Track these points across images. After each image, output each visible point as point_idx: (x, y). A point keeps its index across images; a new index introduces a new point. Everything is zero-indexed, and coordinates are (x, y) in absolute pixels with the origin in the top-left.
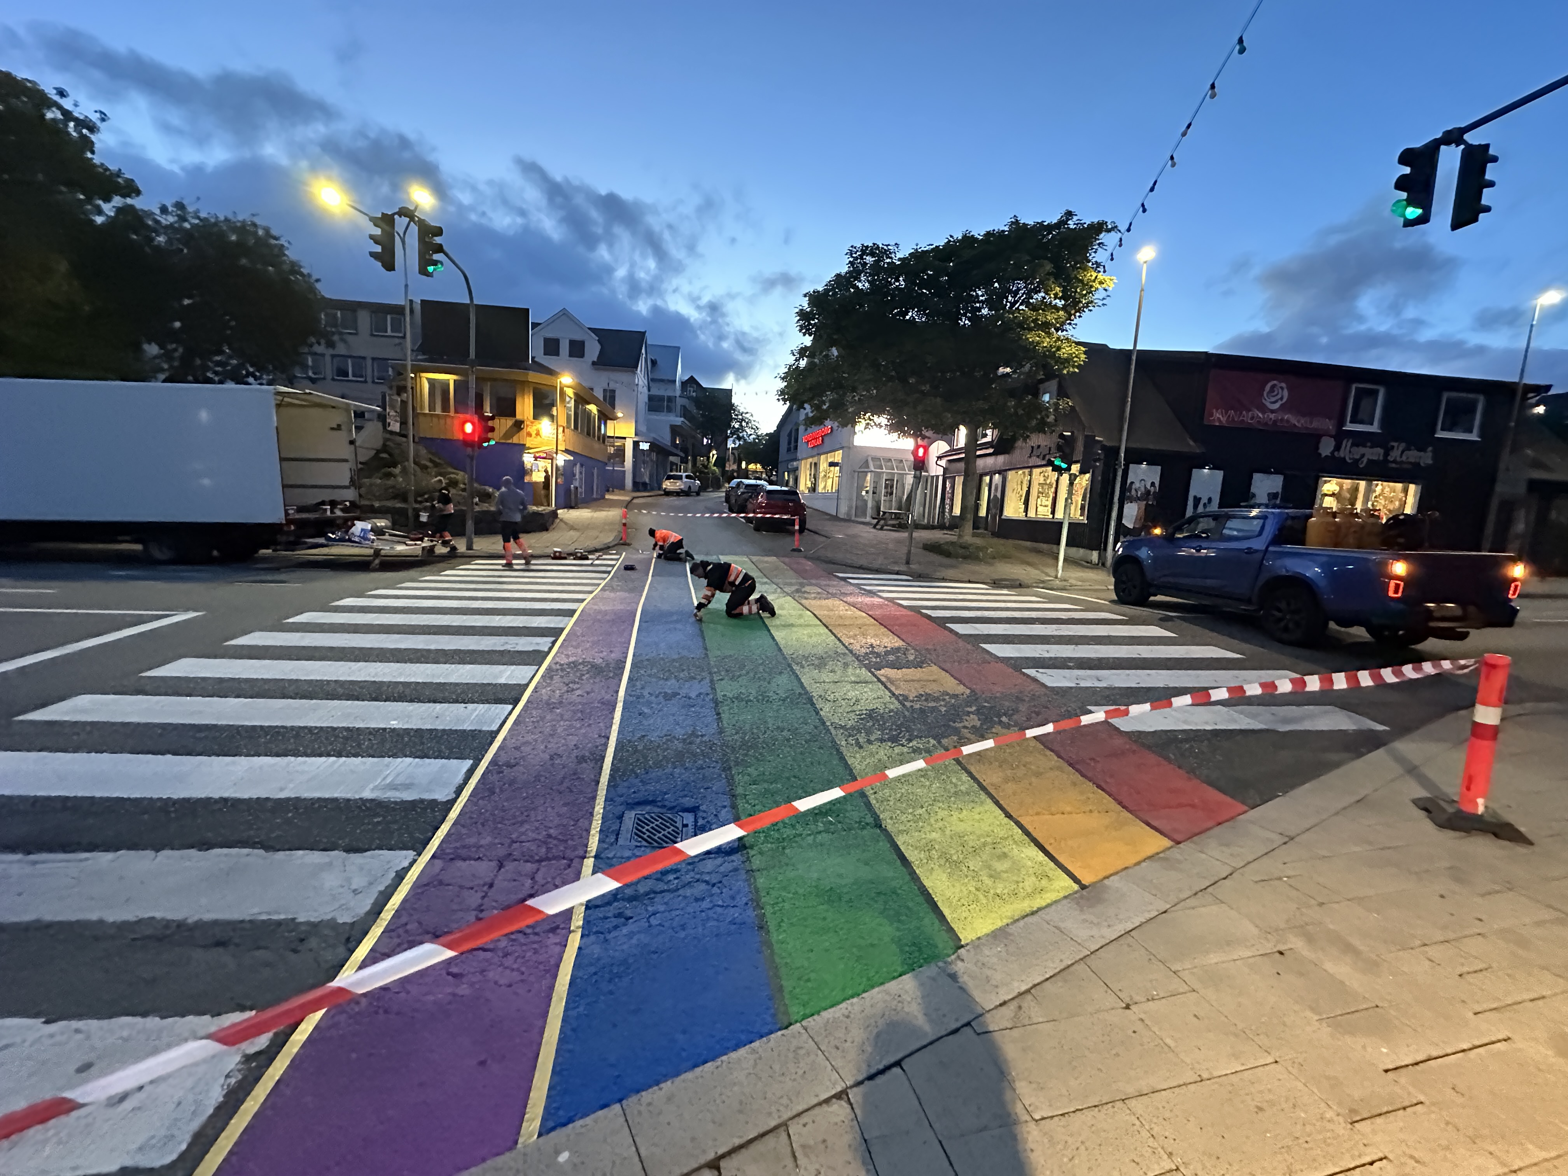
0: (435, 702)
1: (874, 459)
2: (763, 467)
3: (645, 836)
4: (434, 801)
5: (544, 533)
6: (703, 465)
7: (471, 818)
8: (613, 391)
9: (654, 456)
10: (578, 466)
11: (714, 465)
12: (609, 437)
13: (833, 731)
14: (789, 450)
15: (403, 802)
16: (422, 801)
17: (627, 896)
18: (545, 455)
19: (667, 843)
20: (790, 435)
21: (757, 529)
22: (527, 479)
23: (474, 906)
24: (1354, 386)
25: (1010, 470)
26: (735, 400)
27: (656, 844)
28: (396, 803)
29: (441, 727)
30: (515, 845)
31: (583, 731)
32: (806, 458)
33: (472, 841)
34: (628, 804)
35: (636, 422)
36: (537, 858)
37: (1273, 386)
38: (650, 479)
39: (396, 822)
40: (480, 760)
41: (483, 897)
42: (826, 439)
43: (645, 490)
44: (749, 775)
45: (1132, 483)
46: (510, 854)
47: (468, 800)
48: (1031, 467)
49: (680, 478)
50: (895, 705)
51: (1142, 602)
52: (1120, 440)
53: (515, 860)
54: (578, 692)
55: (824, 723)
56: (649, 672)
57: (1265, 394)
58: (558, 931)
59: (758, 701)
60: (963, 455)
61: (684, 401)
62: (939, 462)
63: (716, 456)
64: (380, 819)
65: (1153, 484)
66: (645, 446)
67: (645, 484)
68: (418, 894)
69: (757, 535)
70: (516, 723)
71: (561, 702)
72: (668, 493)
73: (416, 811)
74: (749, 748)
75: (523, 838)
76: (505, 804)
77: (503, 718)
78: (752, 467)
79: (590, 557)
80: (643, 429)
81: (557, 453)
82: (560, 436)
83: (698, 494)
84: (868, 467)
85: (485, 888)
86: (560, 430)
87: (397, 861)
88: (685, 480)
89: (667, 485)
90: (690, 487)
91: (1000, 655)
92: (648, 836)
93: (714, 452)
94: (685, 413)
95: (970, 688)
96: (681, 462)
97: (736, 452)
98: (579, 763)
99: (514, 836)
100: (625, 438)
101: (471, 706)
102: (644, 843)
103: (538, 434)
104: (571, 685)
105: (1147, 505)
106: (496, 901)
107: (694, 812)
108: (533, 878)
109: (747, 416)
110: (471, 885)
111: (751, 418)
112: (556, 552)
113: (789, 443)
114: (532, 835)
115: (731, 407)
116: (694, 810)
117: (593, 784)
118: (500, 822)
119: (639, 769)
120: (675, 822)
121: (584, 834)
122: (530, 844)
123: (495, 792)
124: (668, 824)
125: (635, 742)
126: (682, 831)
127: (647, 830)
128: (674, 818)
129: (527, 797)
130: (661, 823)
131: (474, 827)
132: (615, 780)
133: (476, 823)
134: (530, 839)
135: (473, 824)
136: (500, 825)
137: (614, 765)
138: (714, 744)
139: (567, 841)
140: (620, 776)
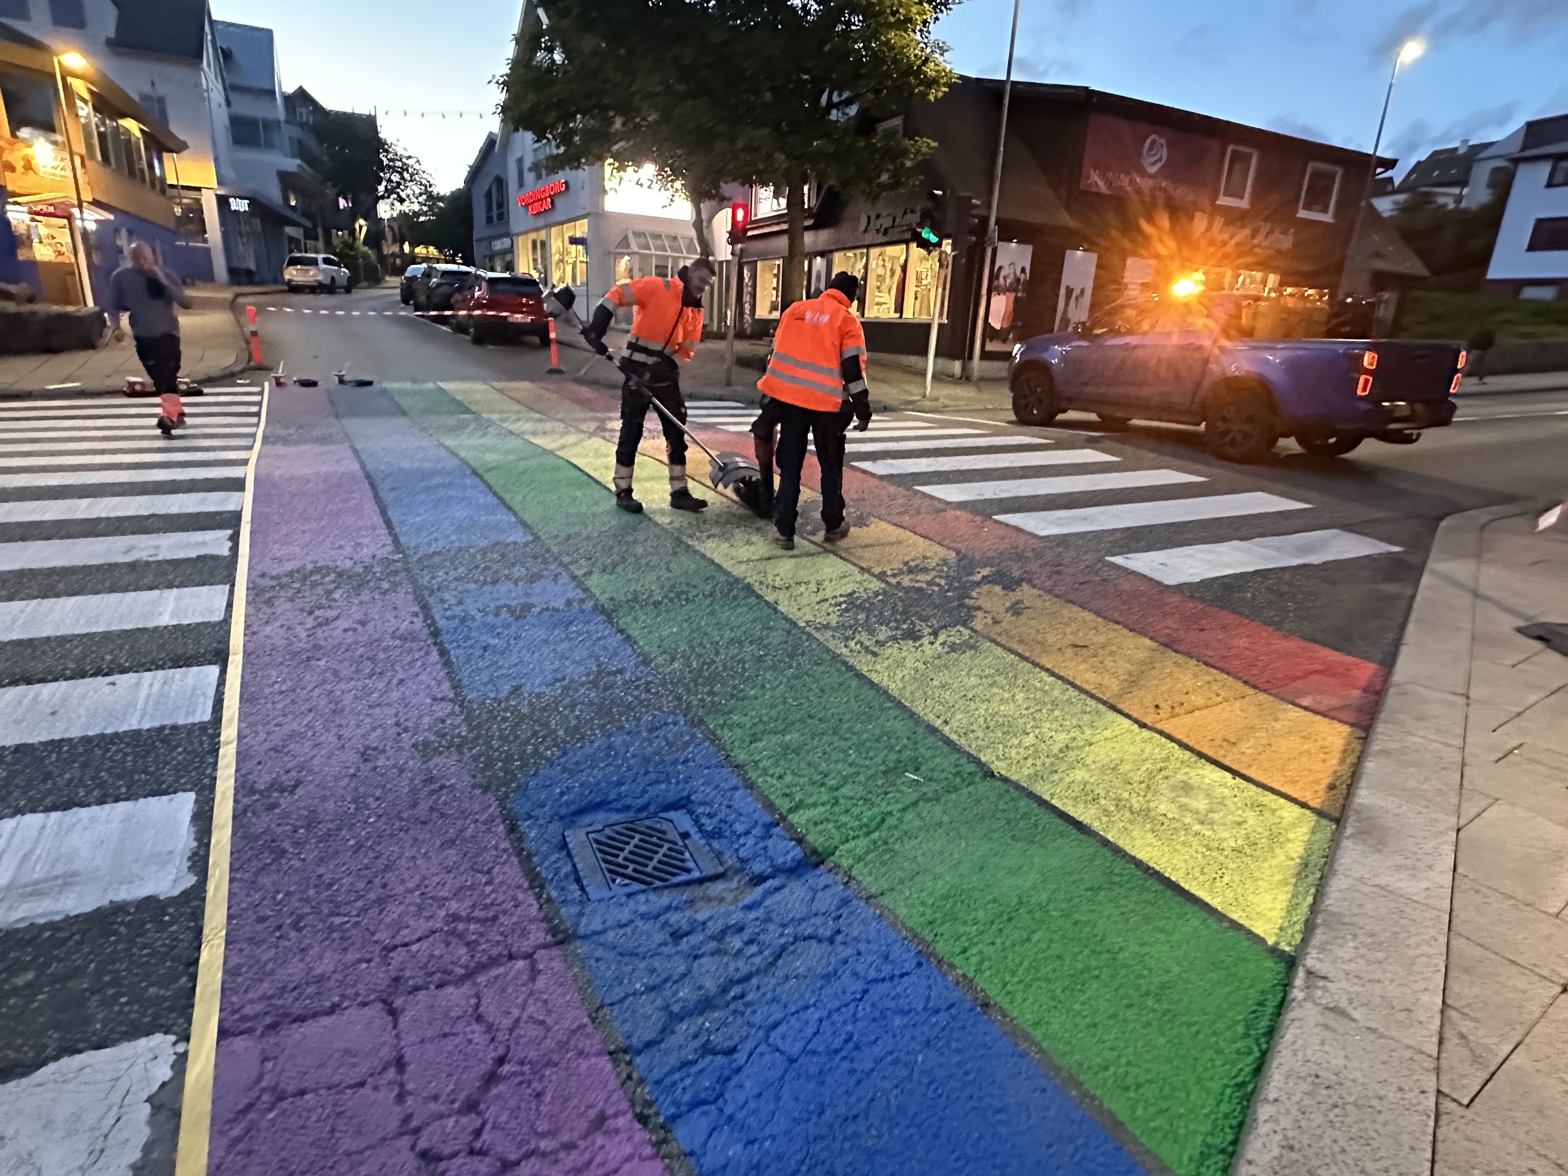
0: (29, 682)
1: (637, 234)
2: (440, 252)
3: (629, 871)
4: (150, 900)
5: (91, 352)
6: (345, 244)
7: (262, 919)
8: (161, 101)
9: (257, 222)
10: (124, 233)
11: (366, 242)
12: (172, 186)
13: (817, 635)
14: (489, 220)
15: (70, 921)
16: (119, 908)
17: (691, 1005)
18: (51, 209)
19: (674, 875)
20: (488, 195)
21: (478, 341)
22: (22, 255)
23: (393, 1125)
24: (1230, 148)
25: (837, 250)
26: (384, 134)
27: (658, 883)
28: (51, 926)
29: (75, 733)
30: (399, 956)
31: (395, 695)
32: (526, 233)
33: (294, 970)
34: (562, 818)
35: (216, 160)
36: (460, 971)
37: (1154, 142)
38: (258, 265)
39: (77, 972)
40: (212, 788)
41: (400, 1098)
42: (559, 202)
43: (251, 282)
44: (739, 726)
45: (1000, 268)
46: (397, 979)
47: (232, 881)
48: (868, 247)
49: (314, 262)
50: (876, 585)
51: (1048, 421)
52: (989, 206)
53: (416, 989)
54: (342, 624)
55: (795, 624)
56: (453, 574)
57: (1145, 151)
58: (611, 1124)
59: (671, 600)
60: (784, 227)
61: (295, 132)
63: (364, 229)
64: (30, 976)
65: (1023, 270)
66: (240, 205)
67: (249, 273)
68: (238, 1140)
69: (478, 350)
70: (246, 698)
71: (316, 647)
72: (295, 289)
73: (115, 933)
74: (711, 680)
75: (405, 935)
76: (321, 871)
77: (212, 692)
78: (420, 250)
79: (206, 390)
80: (229, 173)
81: (80, 206)
82: (79, 171)
83: (348, 290)
84: (628, 245)
85: (391, 1074)
86: (77, 160)
87: (137, 1071)
88: (323, 266)
89: (292, 274)
90: (333, 278)
91: (950, 499)
92: (635, 870)
93: (362, 222)
94: (301, 151)
95: (954, 549)
96: (306, 237)
97: (395, 226)
98: (426, 758)
99: (383, 936)
100: (199, 189)
101: (125, 680)
102: (637, 886)
103: (28, 166)
104: (317, 613)
105: (1016, 299)
106: (435, 1098)
107: (683, 807)
108: (479, 1019)
109: (410, 162)
110: (354, 1076)
111: (417, 166)
112: (135, 383)
113: (489, 209)
114: (422, 926)
115: (380, 145)
116: (682, 804)
117: (478, 792)
118: (332, 914)
119: (547, 749)
120: (664, 833)
121: (521, 896)
122: (425, 944)
123: (283, 852)
124: (654, 840)
125: (507, 699)
126: (686, 846)
127: (626, 859)
128: (658, 826)
129: (359, 846)
130: (641, 840)
131: (280, 938)
132: (514, 778)
133: (279, 927)
134: (419, 934)
135: (273, 932)
136: (337, 920)
137: (497, 750)
138: (648, 683)
139: (495, 918)
140: (520, 768)
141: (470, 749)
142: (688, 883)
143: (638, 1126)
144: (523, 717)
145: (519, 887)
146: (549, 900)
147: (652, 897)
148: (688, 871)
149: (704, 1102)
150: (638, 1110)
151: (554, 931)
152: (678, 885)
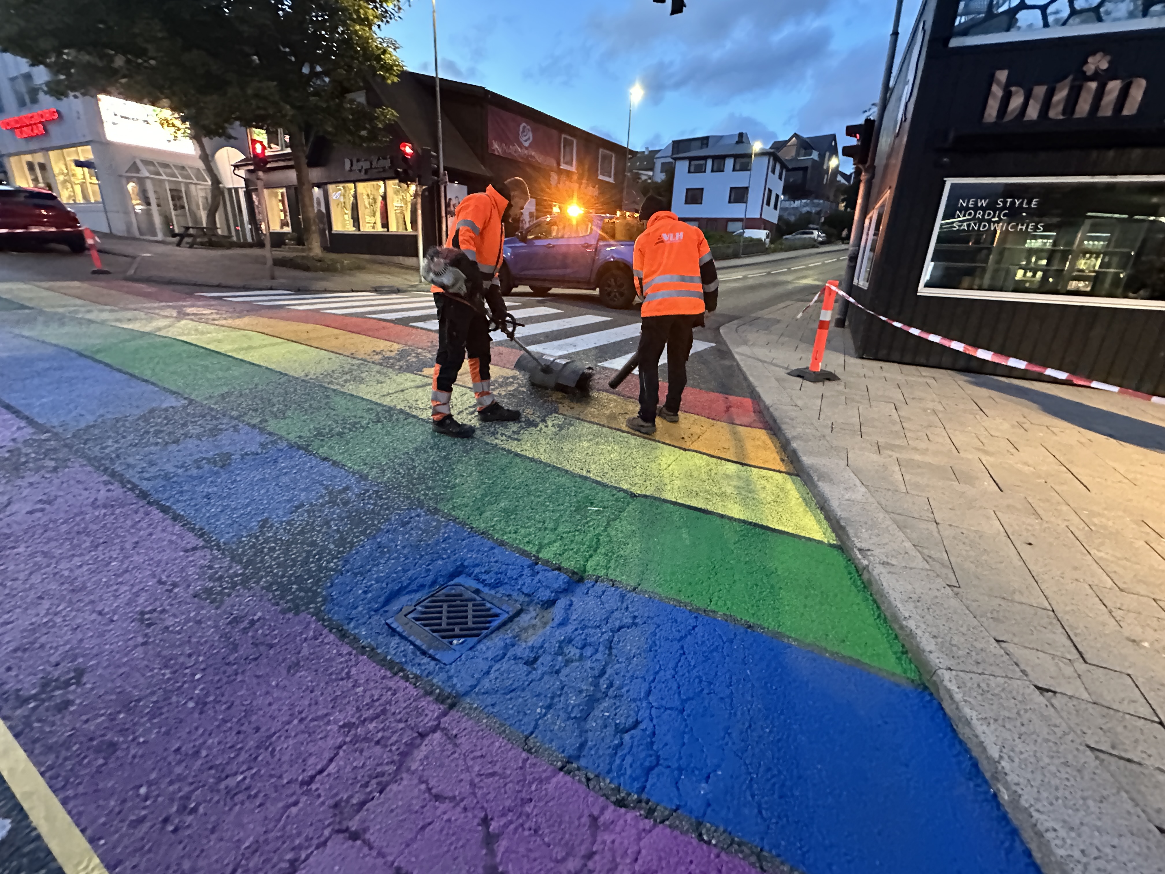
1: (147, 163)
3: (457, 631)
17: (584, 706)
19: (490, 622)
24: (563, 136)
25: (331, 183)
27: (485, 632)
30: (322, 784)
32: (18, 155)
34: (377, 611)
36: (390, 768)
37: (524, 127)
42: (53, 129)
44: (464, 505)
45: (450, 199)
46: (337, 806)
48: (355, 182)
52: (438, 157)
53: (363, 804)
56: (125, 441)
57: (520, 132)
58: (603, 820)
59: (350, 430)
62: (236, 172)
74: (422, 480)
75: (314, 764)
76: (174, 745)
92: (461, 630)
98: (216, 603)
99: (292, 774)
102: (472, 640)
107: (462, 573)
108: (440, 798)
116: (460, 571)
117: (290, 615)
118: (220, 780)
119: (328, 562)
120: (461, 595)
121: (391, 684)
122: (339, 762)
123: (113, 746)
124: (458, 602)
125: (262, 533)
126: (484, 599)
127: (448, 624)
128: (453, 592)
129: (202, 704)
130: (449, 606)
131: (175, 830)
132: (316, 594)
133: (166, 821)
134: (327, 755)
135: (163, 828)
136: (231, 782)
137: (283, 576)
138: (377, 492)
139: (384, 711)
140: (316, 583)
141: (257, 583)
142: (504, 624)
143: (623, 810)
144: (289, 543)
145: (384, 677)
146: (416, 677)
147: (488, 643)
148: (497, 615)
149: (651, 769)
150: (613, 799)
151: (440, 699)
152: (498, 628)
